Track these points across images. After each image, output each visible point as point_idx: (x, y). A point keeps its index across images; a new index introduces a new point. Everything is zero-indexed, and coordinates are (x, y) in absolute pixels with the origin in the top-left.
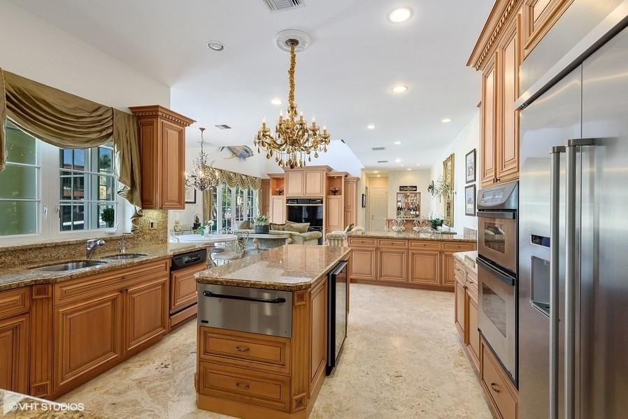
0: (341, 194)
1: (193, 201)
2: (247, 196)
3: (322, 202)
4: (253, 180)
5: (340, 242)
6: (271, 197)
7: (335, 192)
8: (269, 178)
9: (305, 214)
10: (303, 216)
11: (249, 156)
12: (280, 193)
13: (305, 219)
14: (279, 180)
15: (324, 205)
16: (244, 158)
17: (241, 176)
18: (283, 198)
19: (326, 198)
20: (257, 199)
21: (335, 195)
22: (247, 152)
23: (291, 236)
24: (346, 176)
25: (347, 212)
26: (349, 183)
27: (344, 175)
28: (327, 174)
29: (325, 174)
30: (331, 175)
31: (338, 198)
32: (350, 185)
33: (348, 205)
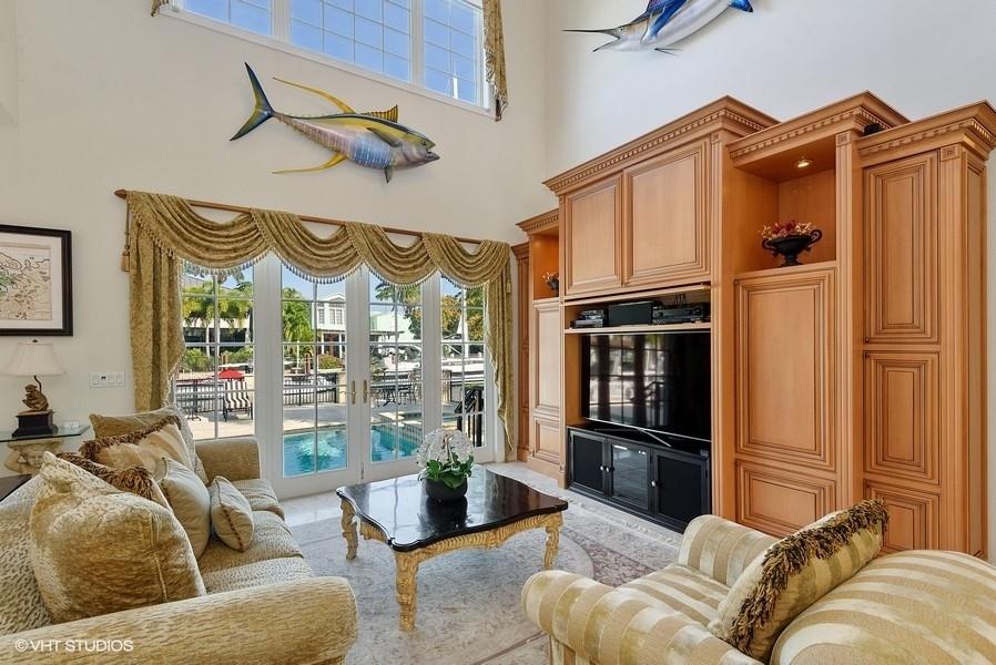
0: (828, 252)
6: (533, 305)
11: (412, 163)
15: (717, 324)
16: (387, 170)
19: (733, 285)
21: (792, 260)
24: (871, 127)
25: (884, 364)
26: (899, 173)
27: (852, 125)
28: (732, 153)
29: (718, 150)
30: (764, 148)
31: (806, 282)
32: (907, 181)
33: (893, 318)
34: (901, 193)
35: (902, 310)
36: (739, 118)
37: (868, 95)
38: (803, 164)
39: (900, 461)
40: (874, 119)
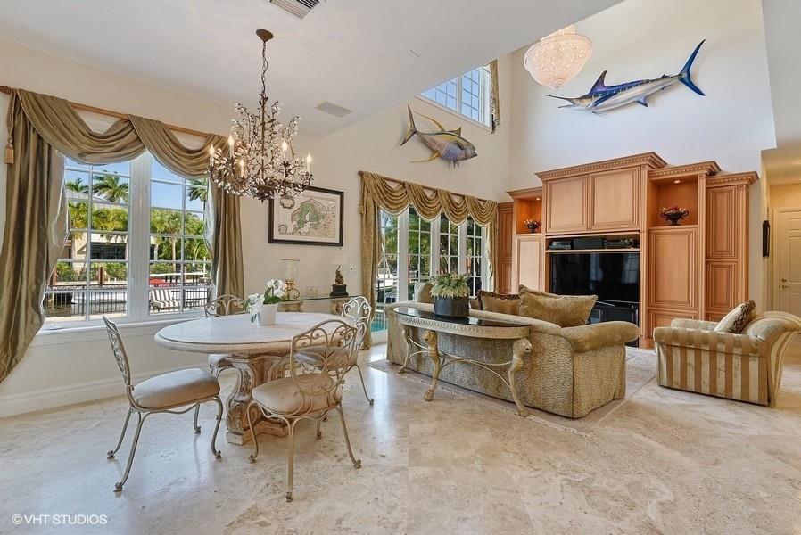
0: (694, 221)
1: (337, 240)
2: (465, 236)
3: (636, 244)
4: (477, 205)
5: (705, 357)
6: (516, 237)
7: (675, 218)
8: (510, 199)
9: (596, 273)
10: (593, 278)
11: (466, 158)
12: (535, 228)
13: (596, 282)
14: (531, 202)
15: (643, 249)
16: (456, 161)
17: (449, 196)
18: (541, 238)
19: (649, 232)
20: (488, 242)
21: (675, 223)
22: (461, 148)
23: (531, 332)
24: (712, 173)
25: (715, 266)
26: (721, 192)
27: (706, 172)
28: (650, 174)
29: (645, 174)
30: (664, 175)
31: (684, 233)
32: (725, 196)
33: (719, 249)
34: (723, 200)
35: (723, 245)
36: (655, 161)
37: (714, 162)
38: (677, 182)
39: (722, 304)
40: (713, 171)
